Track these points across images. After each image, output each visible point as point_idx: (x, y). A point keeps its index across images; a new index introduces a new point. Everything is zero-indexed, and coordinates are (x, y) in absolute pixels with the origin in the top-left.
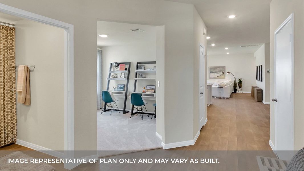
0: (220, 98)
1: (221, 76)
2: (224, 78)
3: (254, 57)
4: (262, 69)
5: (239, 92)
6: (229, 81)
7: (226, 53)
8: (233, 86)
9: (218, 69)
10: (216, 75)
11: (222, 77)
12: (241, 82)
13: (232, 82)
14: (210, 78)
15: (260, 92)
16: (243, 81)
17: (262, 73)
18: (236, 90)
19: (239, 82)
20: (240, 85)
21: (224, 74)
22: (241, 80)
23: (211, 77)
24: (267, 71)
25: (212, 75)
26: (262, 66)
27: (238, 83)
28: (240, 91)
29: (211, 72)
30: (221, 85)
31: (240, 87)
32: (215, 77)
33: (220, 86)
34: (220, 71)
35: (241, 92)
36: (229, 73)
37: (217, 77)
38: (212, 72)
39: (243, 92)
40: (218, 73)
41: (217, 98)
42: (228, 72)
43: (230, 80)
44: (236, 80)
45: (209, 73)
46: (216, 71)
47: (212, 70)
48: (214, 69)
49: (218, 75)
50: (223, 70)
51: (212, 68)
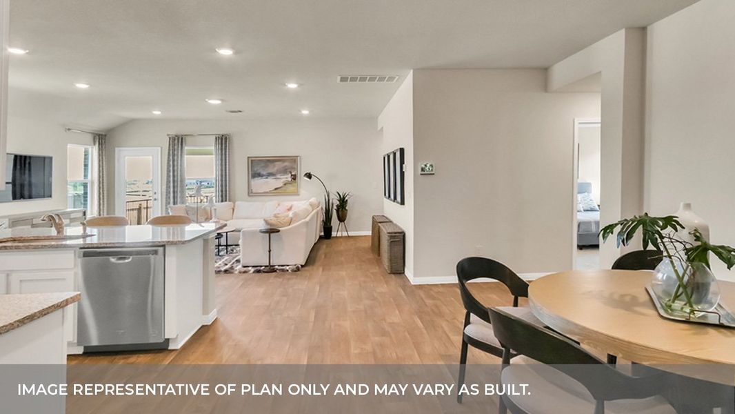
0: (271, 269)
1: (287, 186)
2: (297, 194)
3: (379, 129)
4: (402, 162)
5: (339, 234)
6: (308, 203)
7: (300, 111)
8: (322, 217)
9: (279, 165)
10: (272, 183)
11: (290, 188)
12: (343, 202)
13: (319, 203)
14: (250, 193)
15: (399, 239)
16: (349, 201)
17: (402, 174)
18: (331, 227)
19: (338, 203)
20: (340, 213)
21: (294, 179)
22: (344, 198)
23: (254, 191)
24: (420, 169)
25: (261, 184)
26: (402, 150)
27: (335, 207)
28: (342, 231)
29: (256, 175)
30: (274, 221)
31: (342, 219)
32: (268, 190)
33: (271, 225)
34: (284, 171)
35: (345, 234)
36: (309, 176)
37: (276, 189)
38: (260, 175)
39: (351, 234)
40: (278, 176)
41: (259, 271)
42: (306, 174)
43: (313, 200)
44: (331, 197)
45: (250, 177)
46: (271, 170)
47: (259, 167)
48: (263, 165)
49: (279, 184)
50: (293, 168)
51: (260, 160)
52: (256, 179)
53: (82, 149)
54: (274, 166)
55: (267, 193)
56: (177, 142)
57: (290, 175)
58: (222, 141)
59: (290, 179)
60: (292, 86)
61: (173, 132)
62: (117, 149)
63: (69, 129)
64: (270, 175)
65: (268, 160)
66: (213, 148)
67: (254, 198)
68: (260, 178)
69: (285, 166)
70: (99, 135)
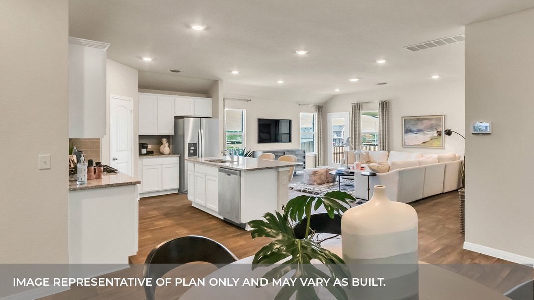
1: (434, 141)
2: (442, 148)
9: (426, 123)
10: (420, 138)
11: (436, 143)
14: (404, 145)
21: (440, 135)
23: (407, 144)
25: (411, 139)
29: (408, 131)
30: (375, 167)
34: (431, 128)
37: (424, 143)
38: (411, 131)
40: (426, 132)
45: (404, 133)
46: (420, 127)
47: (411, 125)
48: (413, 123)
49: (427, 138)
50: (439, 126)
51: (411, 119)
52: (409, 134)
53: (312, 115)
54: (423, 124)
55: (417, 145)
56: (357, 108)
57: (436, 132)
58: (383, 106)
59: (436, 135)
60: (381, 62)
61: (355, 102)
62: (328, 114)
63: (299, 105)
64: (419, 131)
65: (418, 120)
66: (378, 111)
67: (407, 150)
68: (411, 133)
69: (432, 124)
70: (319, 107)
